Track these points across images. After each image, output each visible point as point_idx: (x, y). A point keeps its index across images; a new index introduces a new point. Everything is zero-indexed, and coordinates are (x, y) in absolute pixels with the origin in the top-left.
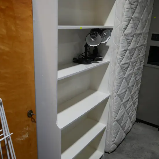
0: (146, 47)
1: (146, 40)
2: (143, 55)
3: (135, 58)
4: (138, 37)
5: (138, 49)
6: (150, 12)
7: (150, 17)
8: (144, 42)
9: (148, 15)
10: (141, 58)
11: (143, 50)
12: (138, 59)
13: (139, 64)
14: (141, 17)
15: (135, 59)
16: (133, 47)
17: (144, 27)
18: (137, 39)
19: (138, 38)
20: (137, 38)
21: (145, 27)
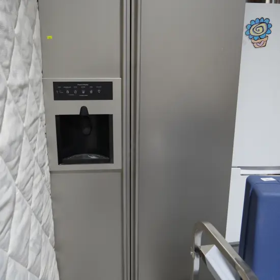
0: (44, 122)
1: (42, 103)
2: (43, 147)
3: (26, 168)
4: (20, 96)
5: (29, 136)
6: (35, 21)
7: (36, 35)
8: (38, 107)
9: (33, 27)
10: (40, 158)
11: (40, 132)
12: (34, 166)
13: (39, 177)
14: (17, 31)
15: (28, 168)
16: (13, 139)
17: (30, 64)
18: (20, 104)
19: (22, 100)
20: (17, 102)
21: (32, 65)
